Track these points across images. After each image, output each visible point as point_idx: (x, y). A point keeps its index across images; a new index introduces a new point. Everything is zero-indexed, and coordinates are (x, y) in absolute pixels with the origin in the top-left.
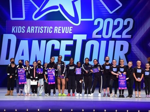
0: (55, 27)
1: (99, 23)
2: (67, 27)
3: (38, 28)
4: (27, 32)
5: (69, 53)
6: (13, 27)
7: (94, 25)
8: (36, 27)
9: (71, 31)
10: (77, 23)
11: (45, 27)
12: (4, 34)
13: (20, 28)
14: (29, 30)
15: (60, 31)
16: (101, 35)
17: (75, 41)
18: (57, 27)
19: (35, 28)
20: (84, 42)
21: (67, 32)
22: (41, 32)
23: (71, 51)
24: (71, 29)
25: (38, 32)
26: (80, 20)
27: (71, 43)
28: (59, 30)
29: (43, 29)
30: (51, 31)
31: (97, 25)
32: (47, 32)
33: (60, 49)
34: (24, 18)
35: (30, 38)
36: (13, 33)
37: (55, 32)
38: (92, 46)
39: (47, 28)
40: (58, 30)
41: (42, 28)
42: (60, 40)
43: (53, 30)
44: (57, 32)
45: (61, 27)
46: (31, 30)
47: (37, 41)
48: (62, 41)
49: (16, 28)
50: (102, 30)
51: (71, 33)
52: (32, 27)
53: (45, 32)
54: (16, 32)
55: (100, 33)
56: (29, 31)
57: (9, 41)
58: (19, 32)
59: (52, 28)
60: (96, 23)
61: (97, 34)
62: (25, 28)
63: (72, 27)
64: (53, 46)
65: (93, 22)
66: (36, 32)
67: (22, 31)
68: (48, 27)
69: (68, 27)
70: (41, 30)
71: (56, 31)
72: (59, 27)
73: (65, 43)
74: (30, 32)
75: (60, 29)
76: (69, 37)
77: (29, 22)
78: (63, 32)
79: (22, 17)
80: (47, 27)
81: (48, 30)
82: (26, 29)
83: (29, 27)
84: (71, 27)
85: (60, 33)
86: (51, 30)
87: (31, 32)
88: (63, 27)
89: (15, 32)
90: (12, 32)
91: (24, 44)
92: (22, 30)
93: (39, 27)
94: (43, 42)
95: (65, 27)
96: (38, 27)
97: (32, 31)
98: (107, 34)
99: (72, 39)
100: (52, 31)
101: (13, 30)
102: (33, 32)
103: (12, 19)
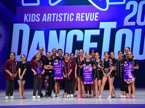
0: (77, 14)
1: (132, 6)
2: (91, 14)
3: (56, 16)
4: (43, 21)
5: (95, 45)
6: (25, 15)
7: (126, 9)
8: (54, 14)
9: (97, 18)
10: (105, 7)
11: (65, 14)
12: (14, 24)
13: (34, 16)
14: (44, 18)
15: (83, 19)
16: (135, 22)
17: (102, 31)
18: (79, 14)
19: (52, 16)
20: (113, 32)
21: (92, 19)
22: (60, 19)
23: (97, 43)
24: (97, 15)
25: (57, 21)
26: (108, 3)
27: (97, 32)
28: (82, 17)
29: (63, 17)
30: (71, 19)
31: (129, 9)
32: (68, 20)
33: (83, 41)
34: (38, 3)
35: (47, 28)
36: (26, 23)
37: (77, 20)
38: (124, 36)
39: (67, 16)
40: (80, 17)
41: (61, 15)
42: (83, 30)
43: (74, 17)
44: (79, 20)
45: (84, 14)
46: (47, 18)
47: (55, 32)
48: (86, 31)
49: (29, 16)
50: (136, 16)
51: (97, 20)
52: (48, 14)
53: (65, 20)
54: (29, 21)
55: (134, 19)
56: (44, 20)
57: (21, 32)
58: (32, 21)
59: (73, 15)
60: (128, 7)
61: (130, 21)
62: (39, 15)
63: (98, 13)
64: (75, 37)
65: (125, 5)
66: (53, 21)
67: (37, 20)
68: (68, 14)
69: (94, 13)
70: (59, 17)
71: (78, 18)
72: (82, 14)
73: (89, 33)
74: (46, 21)
75: (83, 15)
76: (95, 26)
77: (44, 8)
78: (87, 20)
79: (36, 2)
80: (66, 14)
81: (69, 17)
82: (41, 17)
83: (45, 15)
84: (96, 14)
85: (83, 20)
86: (72, 17)
87: (48, 21)
88: (86, 14)
89: (27, 21)
90: (25, 21)
91: (39, 35)
92: (36, 18)
93: (57, 14)
94: (63, 33)
95: (89, 14)
96: (55, 14)
97: (49, 19)
98: (142, 20)
99: (98, 28)
100: (73, 19)
101: (25, 18)
102: (50, 21)
103: (24, 4)
